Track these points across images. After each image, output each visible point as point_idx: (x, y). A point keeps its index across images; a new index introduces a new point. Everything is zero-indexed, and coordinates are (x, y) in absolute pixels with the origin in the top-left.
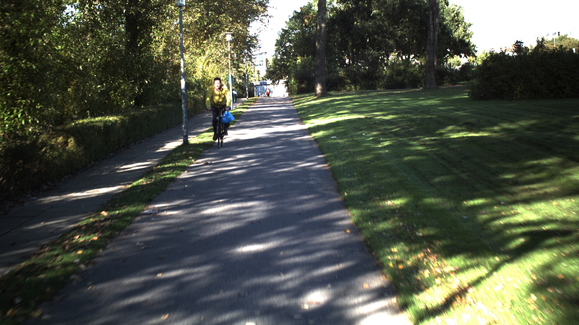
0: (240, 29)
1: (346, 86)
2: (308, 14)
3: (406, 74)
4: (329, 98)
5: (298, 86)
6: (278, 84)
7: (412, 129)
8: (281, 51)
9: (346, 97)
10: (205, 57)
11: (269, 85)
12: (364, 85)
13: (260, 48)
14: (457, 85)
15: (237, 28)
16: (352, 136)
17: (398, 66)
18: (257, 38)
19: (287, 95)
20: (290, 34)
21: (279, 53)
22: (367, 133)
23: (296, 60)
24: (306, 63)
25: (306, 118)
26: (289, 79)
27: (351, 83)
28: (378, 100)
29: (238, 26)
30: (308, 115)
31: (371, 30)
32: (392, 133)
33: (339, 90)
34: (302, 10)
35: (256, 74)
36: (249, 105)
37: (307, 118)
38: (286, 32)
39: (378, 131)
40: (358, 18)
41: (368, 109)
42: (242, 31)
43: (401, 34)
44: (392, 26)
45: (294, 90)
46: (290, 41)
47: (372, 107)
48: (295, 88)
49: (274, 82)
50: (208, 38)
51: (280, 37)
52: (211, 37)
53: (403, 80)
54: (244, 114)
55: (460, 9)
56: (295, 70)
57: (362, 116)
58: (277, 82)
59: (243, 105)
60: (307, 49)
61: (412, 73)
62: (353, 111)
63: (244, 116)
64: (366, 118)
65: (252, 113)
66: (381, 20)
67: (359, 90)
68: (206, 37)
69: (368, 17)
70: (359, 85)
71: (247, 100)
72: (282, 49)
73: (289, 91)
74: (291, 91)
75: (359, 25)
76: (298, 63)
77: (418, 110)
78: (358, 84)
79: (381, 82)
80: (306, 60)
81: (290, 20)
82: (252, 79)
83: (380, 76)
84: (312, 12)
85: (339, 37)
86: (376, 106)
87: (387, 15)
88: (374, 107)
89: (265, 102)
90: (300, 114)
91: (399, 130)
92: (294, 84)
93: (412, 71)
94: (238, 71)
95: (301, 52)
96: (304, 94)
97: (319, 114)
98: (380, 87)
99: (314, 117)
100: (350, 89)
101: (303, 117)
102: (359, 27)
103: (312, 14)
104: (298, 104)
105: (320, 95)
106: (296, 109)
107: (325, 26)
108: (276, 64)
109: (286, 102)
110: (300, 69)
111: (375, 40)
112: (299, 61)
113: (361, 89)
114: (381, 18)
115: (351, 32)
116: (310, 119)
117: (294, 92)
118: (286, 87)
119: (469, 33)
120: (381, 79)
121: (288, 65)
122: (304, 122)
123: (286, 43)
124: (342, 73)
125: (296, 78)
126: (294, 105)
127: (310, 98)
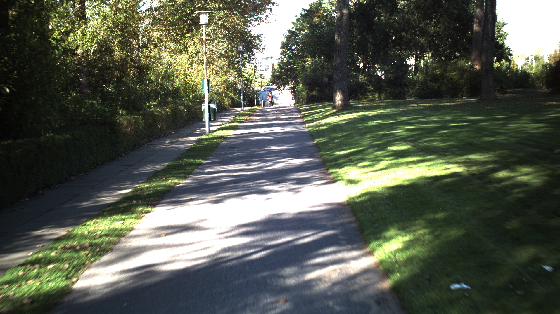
1: (368, 94)
2: (318, 12)
3: (444, 80)
4: (355, 112)
5: (308, 94)
8: (288, 54)
9: (379, 112)
13: (264, 49)
15: (232, 22)
18: (259, 38)
20: (297, 35)
21: (285, 56)
23: (305, 62)
24: (318, 65)
26: (297, 84)
27: (374, 91)
30: (333, 150)
33: (359, 99)
34: (311, 7)
35: (259, 79)
36: (241, 122)
37: (333, 160)
38: (292, 34)
43: (434, 31)
44: (423, 21)
45: (302, 98)
46: (297, 43)
47: (442, 135)
48: (304, 96)
49: (279, 88)
51: (286, 39)
52: (197, 30)
58: (282, 88)
60: (318, 49)
66: (410, 14)
67: (384, 99)
69: (395, 10)
70: (384, 92)
71: (241, 112)
72: (288, 52)
73: (295, 97)
74: (298, 99)
76: (307, 65)
80: (317, 61)
81: (298, 20)
82: (255, 84)
84: (322, 9)
86: (451, 135)
90: (318, 146)
95: (311, 53)
96: (316, 104)
97: (355, 150)
98: (410, 96)
99: (347, 159)
100: (373, 97)
101: (325, 157)
102: (383, 22)
103: (322, 11)
104: (310, 120)
105: (340, 108)
106: (309, 132)
107: (347, 12)
108: (282, 68)
109: (292, 115)
110: (309, 73)
111: (401, 38)
112: (309, 62)
113: (386, 98)
114: (409, 11)
115: (373, 28)
116: (340, 166)
117: (302, 100)
118: (292, 93)
119: (503, 33)
120: (412, 86)
121: (296, 67)
122: (332, 173)
123: (293, 45)
124: (362, 78)
125: (305, 84)
126: (305, 123)
127: (326, 111)
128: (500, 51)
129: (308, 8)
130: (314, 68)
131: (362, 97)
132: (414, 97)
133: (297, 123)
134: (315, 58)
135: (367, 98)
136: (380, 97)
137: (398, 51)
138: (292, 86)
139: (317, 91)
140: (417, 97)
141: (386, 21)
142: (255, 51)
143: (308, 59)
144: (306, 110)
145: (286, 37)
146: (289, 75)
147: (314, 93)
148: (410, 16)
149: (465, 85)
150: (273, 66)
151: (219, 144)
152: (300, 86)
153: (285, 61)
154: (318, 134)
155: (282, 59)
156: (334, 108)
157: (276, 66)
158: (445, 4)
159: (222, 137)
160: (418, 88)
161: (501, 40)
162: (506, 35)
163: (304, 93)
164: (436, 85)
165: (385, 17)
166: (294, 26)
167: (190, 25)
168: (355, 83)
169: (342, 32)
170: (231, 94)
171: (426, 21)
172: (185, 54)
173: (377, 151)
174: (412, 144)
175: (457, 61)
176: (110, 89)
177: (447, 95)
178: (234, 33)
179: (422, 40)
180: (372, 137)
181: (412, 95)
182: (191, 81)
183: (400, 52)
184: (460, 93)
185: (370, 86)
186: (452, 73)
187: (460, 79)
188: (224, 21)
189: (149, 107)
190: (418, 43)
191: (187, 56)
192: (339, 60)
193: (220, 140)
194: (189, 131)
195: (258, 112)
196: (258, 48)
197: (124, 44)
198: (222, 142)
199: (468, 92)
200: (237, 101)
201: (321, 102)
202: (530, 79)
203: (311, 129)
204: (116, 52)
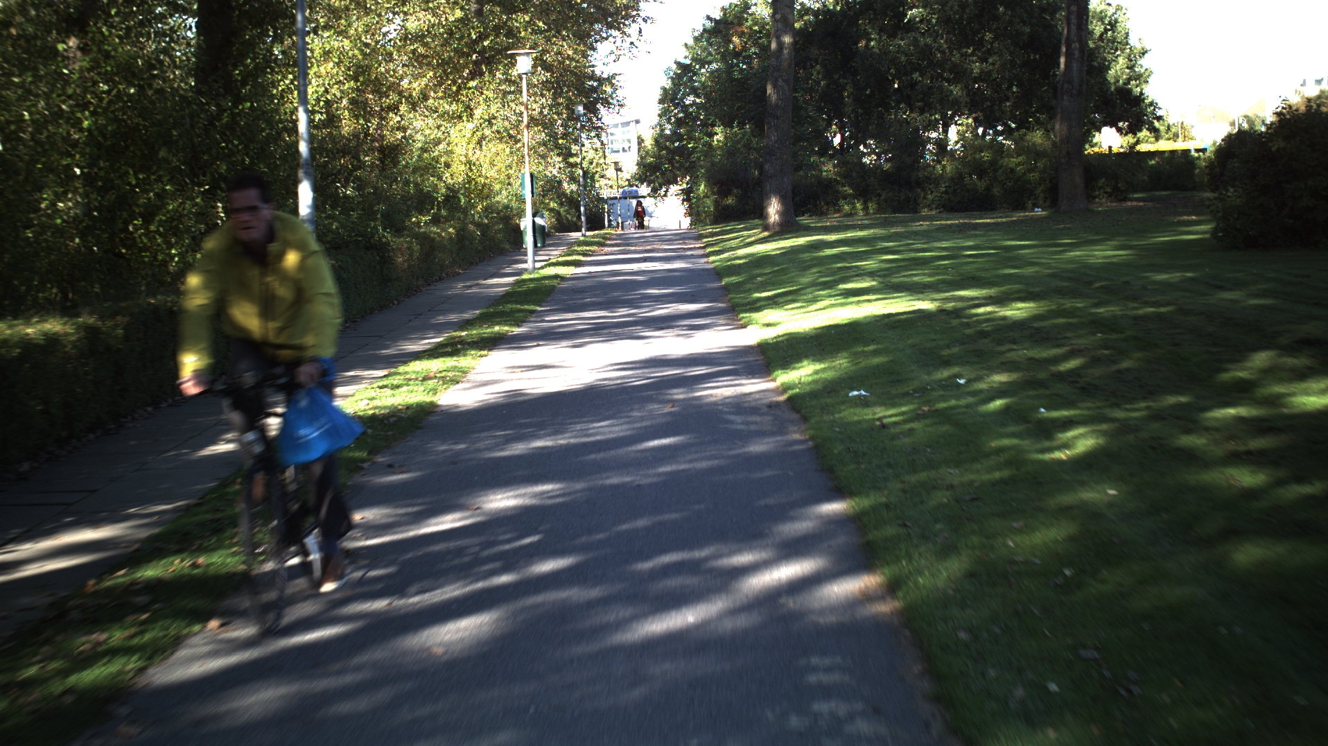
0: (568, 55)
1: (842, 202)
2: (741, 24)
3: (998, 174)
4: (804, 236)
5: (716, 203)
6: (665, 195)
7: (1126, 364)
8: (674, 116)
9: (850, 234)
10: (474, 125)
11: (644, 197)
12: (886, 201)
13: (621, 106)
14: (1129, 204)
15: (559, 53)
16: (923, 391)
17: (974, 153)
18: (613, 81)
19: (686, 222)
20: (695, 74)
21: (669, 121)
22: (973, 376)
23: (711, 135)
24: (738, 142)
25: (746, 305)
26: (694, 183)
27: (854, 197)
28: (945, 244)
29: (562, 46)
30: (751, 291)
31: (903, 58)
32: (1061, 377)
33: (821, 214)
34: (725, 14)
35: (611, 172)
36: (584, 255)
37: (749, 303)
38: (685, 70)
39: (1009, 370)
40: (873, 28)
41: (930, 275)
42: (572, 59)
43: (982, 71)
44: (959, 49)
45: (705, 212)
46: (695, 91)
47: (938, 267)
48: (709, 207)
49: (655, 190)
50: (482, 74)
51: (670, 81)
52: (491, 72)
53: (988, 189)
54: (565, 285)
55: (1118, 13)
56: (709, 159)
57: (927, 305)
58: (662, 192)
59: (569, 255)
60: (739, 108)
61: (1012, 170)
62: (889, 286)
63: (564, 291)
64: (941, 311)
65: (588, 283)
66: (931, 35)
67: (874, 213)
68: (475, 71)
69: (899, 27)
70: (874, 199)
71: (582, 238)
72: (676, 111)
73: (691, 212)
74: (698, 214)
75: (873, 47)
76: (716, 142)
77: (1090, 283)
78: (871, 199)
79: (932, 192)
80: (736, 134)
81: (696, 39)
82: (603, 182)
83: (929, 178)
84: (750, 18)
85: (820, 76)
86: (952, 267)
87: (945, 21)
88: (946, 267)
89: (628, 245)
90: (727, 289)
91: (1082, 367)
92: (706, 196)
93: (1011, 166)
94: (567, 163)
95: (724, 116)
96: (733, 223)
97: (785, 290)
98: (929, 206)
99: (770, 302)
100: (851, 210)
101: (736, 300)
102: (875, 53)
103: (750, 23)
104: (719, 251)
105: (777, 229)
106: (714, 268)
107: (791, 40)
108: (662, 147)
109: (685, 244)
110: (721, 160)
111: (913, 85)
112: (719, 137)
113: (878, 211)
114: (929, 29)
115: (854, 64)
116: (758, 309)
117: (706, 216)
118: (685, 203)
119: (1143, 71)
120: (931, 186)
121: (692, 147)
122: (743, 318)
123: (685, 95)
124: (829, 168)
125: (711, 182)
126: (707, 255)
127: (749, 236)
128: (1134, 109)
129: (717, 15)
130: (730, 149)
131: (828, 210)
132: (936, 208)
133: (692, 256)
134: (732, 127)
135: (839, 211)
136: (866, 208)
137: (905, 113)
138: (685, 186)
139: (736, 197)
140: (942, 209)
141: (880, 50)
142: (603, 111)
143: (718, 130)
144: (712, 235)
145: (672, 78)
146: (678, 162)
147: (730, 201)
148: (929, 40)
149: (1040, 184)
150: (640, 141)
151: (554, 287)
152: (702, 187)
153: (668, 132)
154: (731, 270)
155: (661, 126)
156: (766, 228)
157: (649, 143)
158: (1004, 14)
159: (556, 277)
160: (944, 189)
161: (1137, 86)
162: (1149, 75)
163: (708, 202)
164: (981, 185)
165: (879, 41)
166: (687, 54)
167: (476, 63)
168: (813, 180)
169: (780, 80)
170: (552, 205)
171: (965, 50)
172: (468, 121)
173: (819, 290)
174: (880, 280)
175: (1025, 135)
176: (348, 192)
177: (1004, 205)
178: (564, 77)
179: (956, 90)
180: (817, 272)
181: (932, 203)
182: (479, 176)
183: (908, 116)
184: (1029, 200)
185: (845, 186)
186: (1015, 160)
187: (1030, 171)
188: (543, 50)
189: (418, 223)
190: (947, 96)
191: (470, 126)
192: (775, 134)
193: (555, 281)
194: (491, 269)
195: (616, 240)
196: (609, 103)
197: (359, 108)
198: (559, 284)
199: (1046, 198)
200: (567, 218)
201: (744, 220)
202: (1197, 171)
203: (717, 264)
204: (344, 121)
